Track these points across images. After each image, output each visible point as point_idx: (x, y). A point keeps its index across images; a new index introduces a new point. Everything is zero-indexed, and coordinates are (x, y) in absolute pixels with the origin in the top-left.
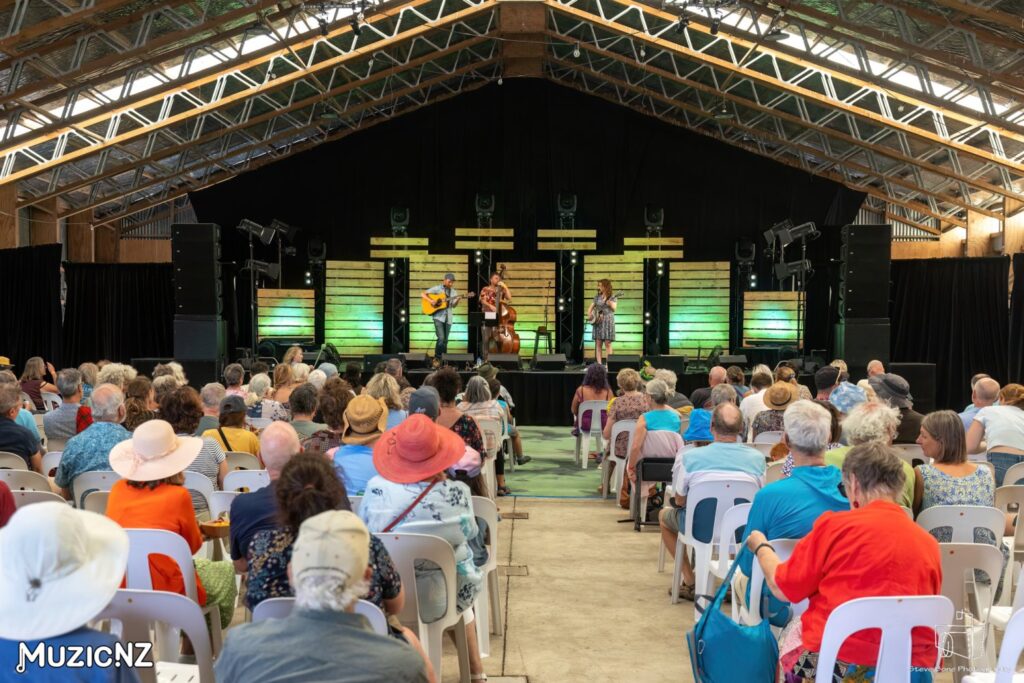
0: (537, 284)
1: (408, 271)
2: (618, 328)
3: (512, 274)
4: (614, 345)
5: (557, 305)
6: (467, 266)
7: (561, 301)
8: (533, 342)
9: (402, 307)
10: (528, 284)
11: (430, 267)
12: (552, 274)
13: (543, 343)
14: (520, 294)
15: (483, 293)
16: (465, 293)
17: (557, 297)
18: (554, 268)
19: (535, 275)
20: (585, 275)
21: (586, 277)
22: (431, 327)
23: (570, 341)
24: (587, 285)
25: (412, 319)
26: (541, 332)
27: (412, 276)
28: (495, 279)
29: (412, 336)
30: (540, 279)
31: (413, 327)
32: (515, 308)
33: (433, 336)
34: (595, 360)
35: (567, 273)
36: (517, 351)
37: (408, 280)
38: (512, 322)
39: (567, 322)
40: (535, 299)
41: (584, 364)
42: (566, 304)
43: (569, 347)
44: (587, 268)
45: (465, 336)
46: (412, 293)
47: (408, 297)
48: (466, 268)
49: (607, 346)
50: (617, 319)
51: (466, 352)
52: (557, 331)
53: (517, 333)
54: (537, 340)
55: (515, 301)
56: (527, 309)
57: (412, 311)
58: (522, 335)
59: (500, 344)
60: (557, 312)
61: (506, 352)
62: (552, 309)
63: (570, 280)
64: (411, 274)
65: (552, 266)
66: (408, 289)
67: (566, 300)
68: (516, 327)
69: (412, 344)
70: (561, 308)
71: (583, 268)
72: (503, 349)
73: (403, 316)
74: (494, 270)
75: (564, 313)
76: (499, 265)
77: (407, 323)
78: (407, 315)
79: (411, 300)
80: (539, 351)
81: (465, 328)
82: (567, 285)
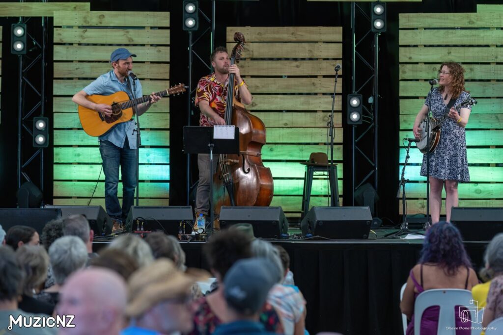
0: (306, 68)
1: (50, 44)
2: (472, 156)
3: (257, 50)
4: (463, 189)
5: (346, 110)
6: (167, 33)
7: (355, 102)
8: (301, 184)
9: (37, 115)
10: (290, 68)
11: (93, 35)
12: (336, 50)
13: (320, 185)
14: (273, 89)
15: (200, 88)
16: (165, 86)
17: (346, 95)
18: (339, 37)
19: (303, 51)
20: (402, 51)
21: (404, 55)
22: (95, 154)
23: (371, 180)
24: (405, 72)
25: (59, 138)
26: (314, 164)
27: (59, 53)
28: (220, 59)
29: (60, 172)
30: (311, 59)
31: (60, 154)
32: (261, 116)
33: (98, 172)
34: (428, 217)
35: (365, 48)
36: (268, 202)
37: (50, 61)
38: (258, 145)
39: (366, 145)
40: (302, 98)
41: (404, 226)
42: (364, 109)
43: (371, 193)
44: (404, 37)
45: (164, 173)
46: (58, 88)
47: (50, 96)
48: (165, 37)
49: (451, 191)
50: (471, 139)
51: (166, 203)
52: (346, 162)
53: (266, 165)
54: (308, 179)
55: (263, 103)
56: (287, 118)
57: (58, 122)
58: (276, 170)
59: (234, 187)
60: (346, 124)
61: (245, 203)
62: (338, 119)
63: (372, 62)
64: (56, 48)
65: (336, 33)
66: (50, 78)
67: (364, 101)
68: (265, 153)
69: (59, 189)
70: (355, 116)
71: (396, 38)
72: (240, 196)
73: (40, 132)
74: (221, 42)
75: (361, 127)
76: (231, 32)
77: (49, 147)
78: (49, 131)
79: (56, 100)
80: (313, 202)
81: (163, 156)
82: (364, 72)
